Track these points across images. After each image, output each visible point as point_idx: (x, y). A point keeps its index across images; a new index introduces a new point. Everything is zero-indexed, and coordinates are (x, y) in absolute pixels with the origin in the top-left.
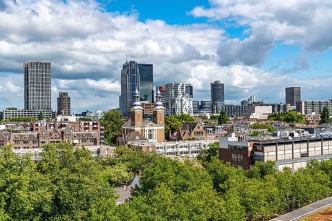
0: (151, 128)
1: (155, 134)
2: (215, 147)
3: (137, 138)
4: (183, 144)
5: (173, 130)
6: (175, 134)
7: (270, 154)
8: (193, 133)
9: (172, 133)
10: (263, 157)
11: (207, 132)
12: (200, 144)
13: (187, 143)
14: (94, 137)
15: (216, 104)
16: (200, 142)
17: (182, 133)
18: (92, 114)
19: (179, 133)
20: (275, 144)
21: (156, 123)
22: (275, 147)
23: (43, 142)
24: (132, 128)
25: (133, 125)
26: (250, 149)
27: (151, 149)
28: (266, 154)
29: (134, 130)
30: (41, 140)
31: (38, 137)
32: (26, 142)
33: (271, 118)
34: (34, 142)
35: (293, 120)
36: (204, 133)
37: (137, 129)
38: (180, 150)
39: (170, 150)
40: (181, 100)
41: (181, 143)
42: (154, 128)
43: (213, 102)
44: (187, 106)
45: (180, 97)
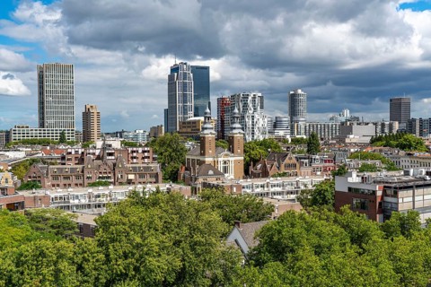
0: (226, 159)
1: (231, 166)
2: (324, 188)
3: (211, 172)
4: (276, 182)
5: (256, 162)
6: (259, 166)
7: (405, 200)
8: (283, 166)
9: (254, 165)
10: (397, 204)
11: (301, 164)
12: (297, 182)
13: (280, 180)
14: (155, 172)
15: (297, 122)
16: (297, 179)
17: (268, 166)
18: (131, 135)
19: (265, 166)
20: (411, 187)
21: (233, 152)
22: (411, 191)
23: (88, 178)
24: (201, 159)
25: (203, 154)
26: (379, 193)
27: (235, 189)
28: (400, 200)
29: (204, 162)
30: (87, 175)
31: (83, 172)
32: (67, 178)
33: (379, 143)
34: (78, 177)
35: (410, 146)
36: (298, 165)
37: (208, 160)
38: (273, 190)
39: (259, 190)
40: (253, 117)
41: (271, 180)
42: (230, 159)
43: (291, 118)
44: (260, 126)
45: (251, 112)
